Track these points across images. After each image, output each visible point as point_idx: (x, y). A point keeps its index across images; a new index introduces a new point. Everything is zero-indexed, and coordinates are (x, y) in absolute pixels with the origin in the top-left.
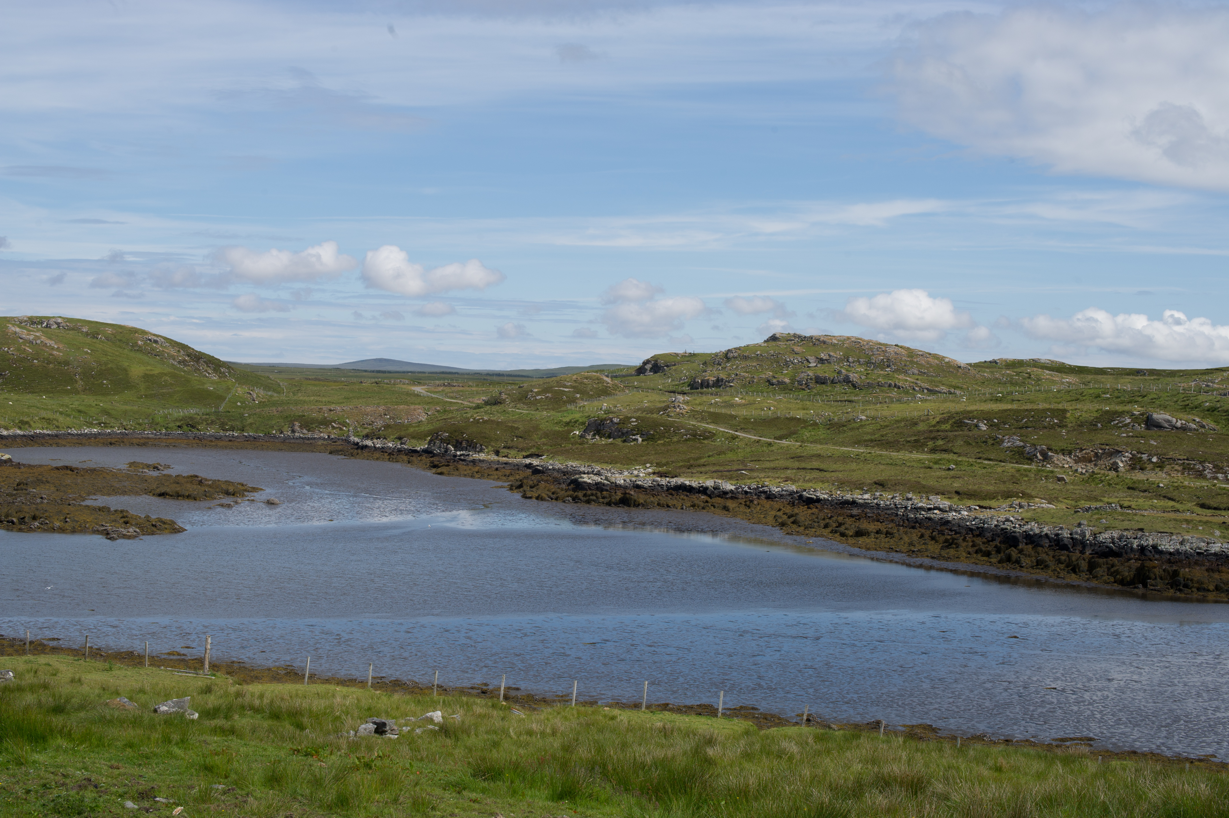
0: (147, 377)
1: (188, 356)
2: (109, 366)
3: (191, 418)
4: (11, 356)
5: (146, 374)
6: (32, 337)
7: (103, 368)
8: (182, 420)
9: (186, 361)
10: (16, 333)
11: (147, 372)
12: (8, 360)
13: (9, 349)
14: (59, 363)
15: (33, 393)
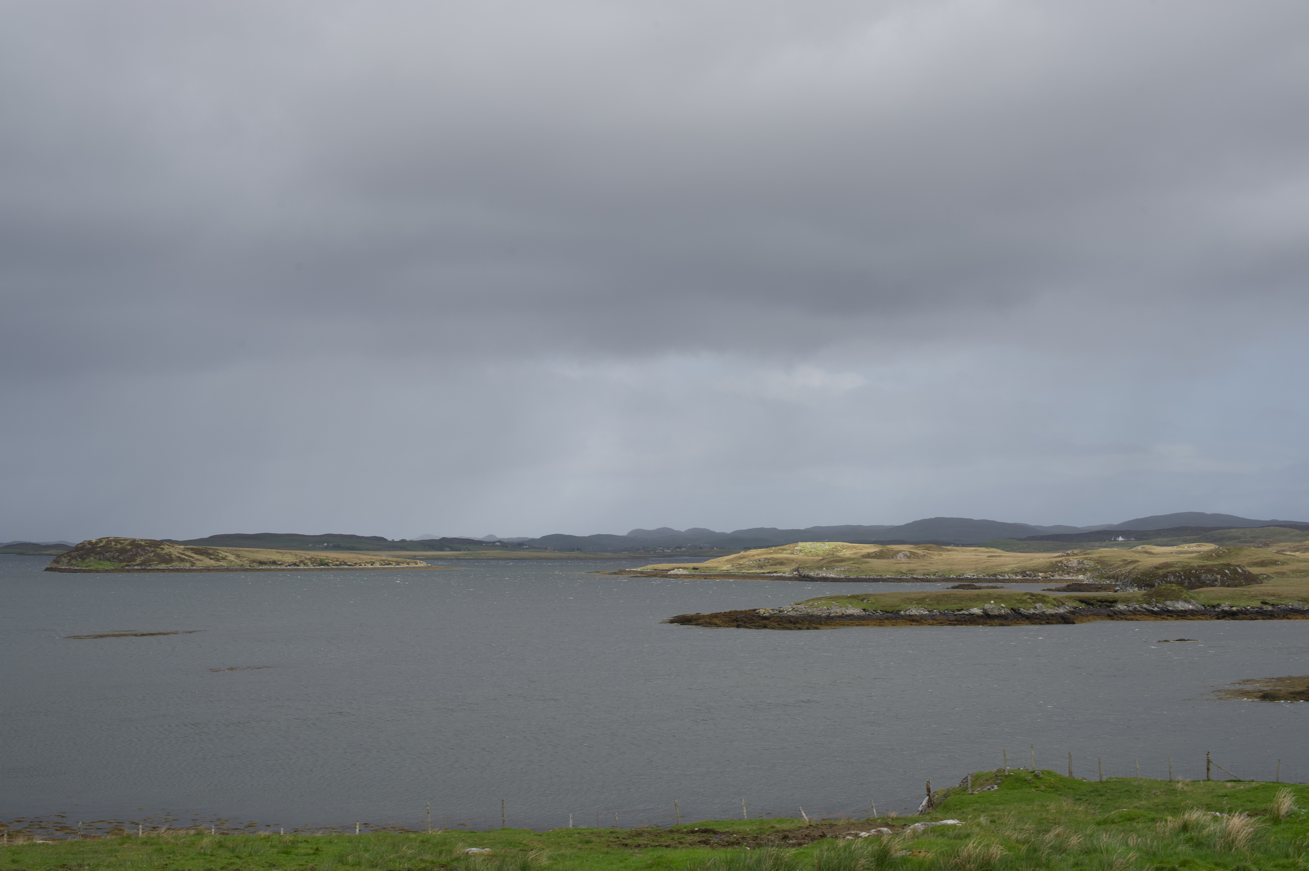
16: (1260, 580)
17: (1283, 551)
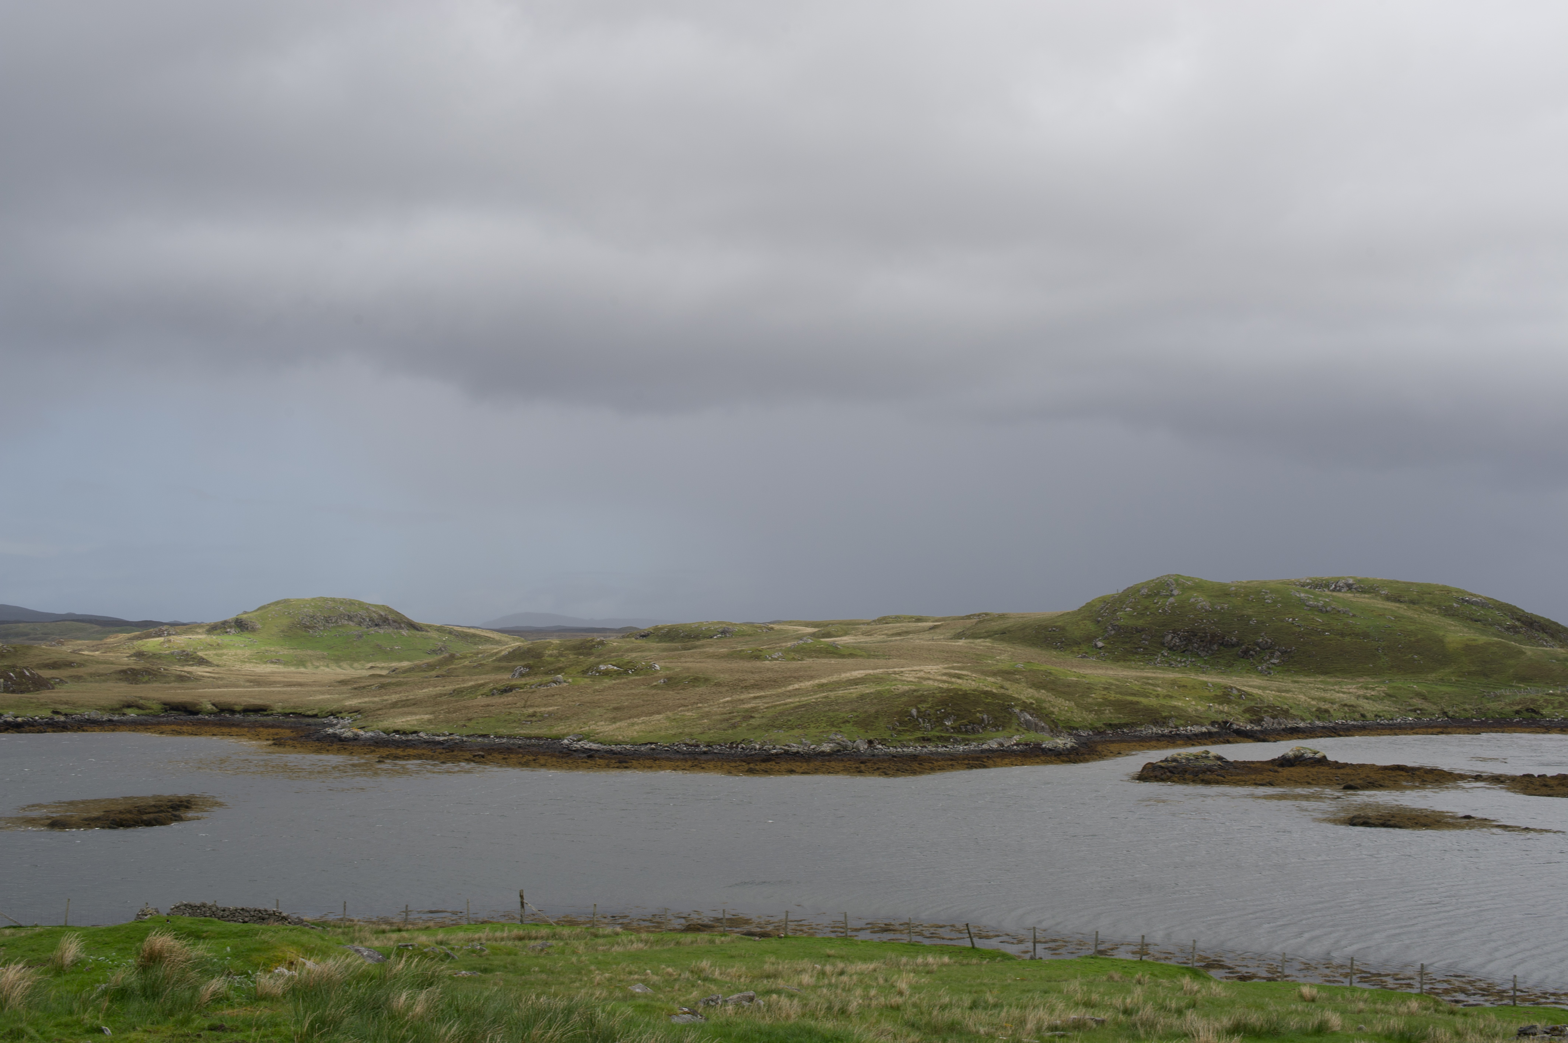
0: (1469, 649)
1: (1518, 620)
2: (1419, 636)
3: (1533, 701)
4: (1297, 629)
5: (1467, 645)
6: (1321, 604)
7: (1413, 639)
8: (1520, 703)
9: (1516, 627)
10: (1300, 599)
11: (1468, 642)
12: (1294, 634)
13: (1294, 620)
14: (1357, 635)
15: (1325, 673)
16: (51, 685)
17: (80, 650)
